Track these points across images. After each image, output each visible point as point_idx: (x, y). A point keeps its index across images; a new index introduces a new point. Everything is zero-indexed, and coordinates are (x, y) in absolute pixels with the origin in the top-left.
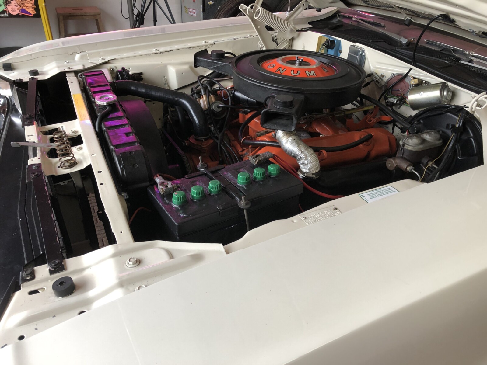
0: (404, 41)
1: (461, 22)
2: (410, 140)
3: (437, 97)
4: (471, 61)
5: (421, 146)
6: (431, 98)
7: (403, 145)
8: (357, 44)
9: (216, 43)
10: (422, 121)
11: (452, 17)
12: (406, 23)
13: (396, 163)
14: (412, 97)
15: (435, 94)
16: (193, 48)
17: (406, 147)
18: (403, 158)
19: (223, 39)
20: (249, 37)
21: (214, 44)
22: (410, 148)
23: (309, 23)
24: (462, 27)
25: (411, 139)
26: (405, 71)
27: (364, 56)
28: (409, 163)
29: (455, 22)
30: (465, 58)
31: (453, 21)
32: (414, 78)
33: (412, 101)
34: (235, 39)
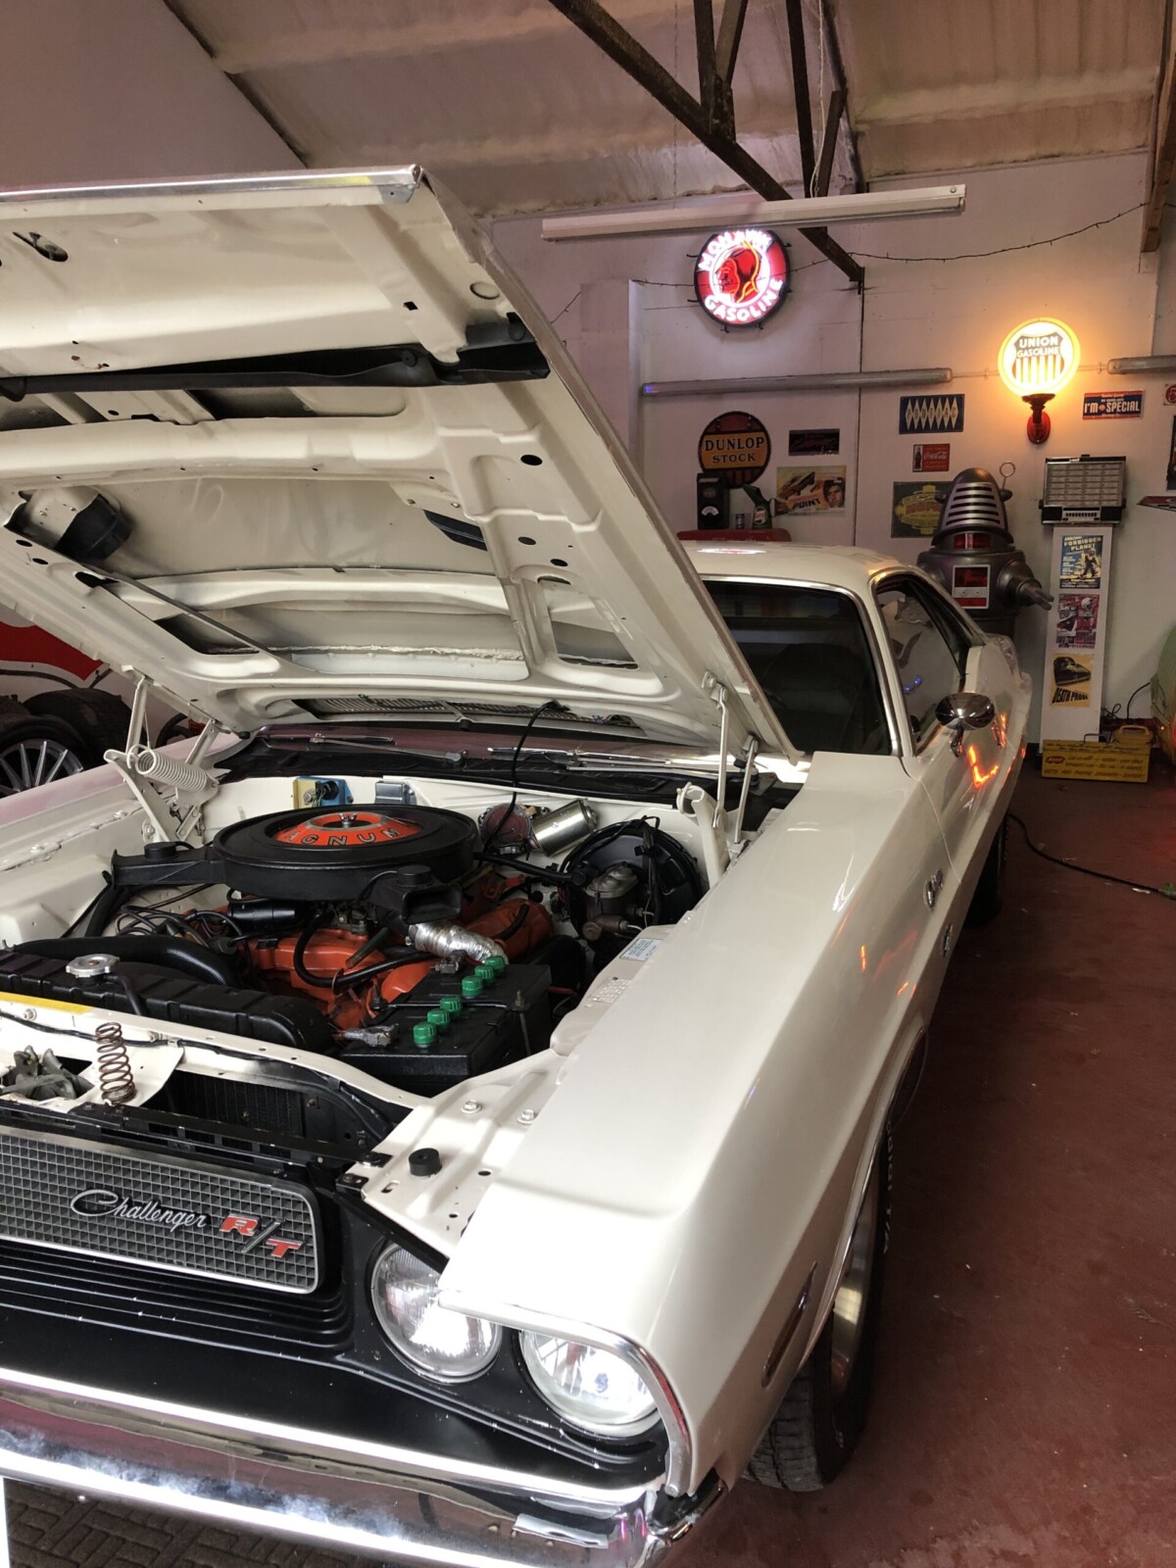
0: (456, 758)
1: (579, 709)
2: (604, 885)
3: (581, 822)
4: (581, 765)
5: (621, 889)
6: (571, 827)
7: (599, 894)
8: (386, 778)
9: (62, 844)
10: (586, 862)
11: (562, 703)
12: (464, 726)
13: (599, 925)
14: (543, 834)
15: (577, 819)
16: (19, 865)
17: (602, 896)
18: (603, 914)
19: (70, 834)
20: (123, 818)
21: (60, 847)
22: (609, 895)
23: (218, 766)
24: (580, 714)
25: (605, 882)
26: (509, 800)
27: (413, 794)
28: (619, 917)
29: (568, 709)
30: (572, 762)
31: (565, 709)
32: (528, 807)
33: (543, 840)
34: (97, 828)
